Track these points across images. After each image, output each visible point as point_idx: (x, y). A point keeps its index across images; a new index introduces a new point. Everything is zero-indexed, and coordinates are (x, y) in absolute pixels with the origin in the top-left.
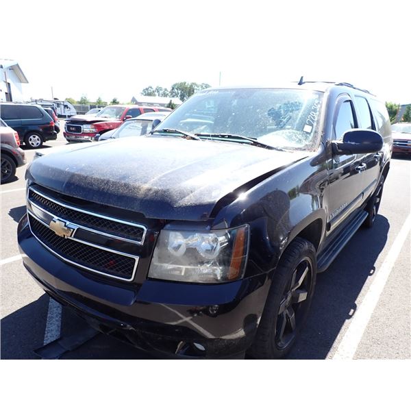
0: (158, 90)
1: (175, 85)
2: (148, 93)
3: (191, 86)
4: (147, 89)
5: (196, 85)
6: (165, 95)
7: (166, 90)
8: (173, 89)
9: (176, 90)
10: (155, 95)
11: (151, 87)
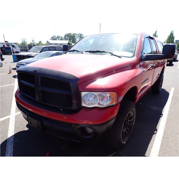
0: (58, 37)
1: (66, 35)
2: (53, 38)
3: (74, 35)
4: (53, 37)
5: (76, 34)
6: (62, 39)
7: (62, 37)
8: (65, 37)
9: (67, 37)
10: (57, 40)
11: (55, 36)
